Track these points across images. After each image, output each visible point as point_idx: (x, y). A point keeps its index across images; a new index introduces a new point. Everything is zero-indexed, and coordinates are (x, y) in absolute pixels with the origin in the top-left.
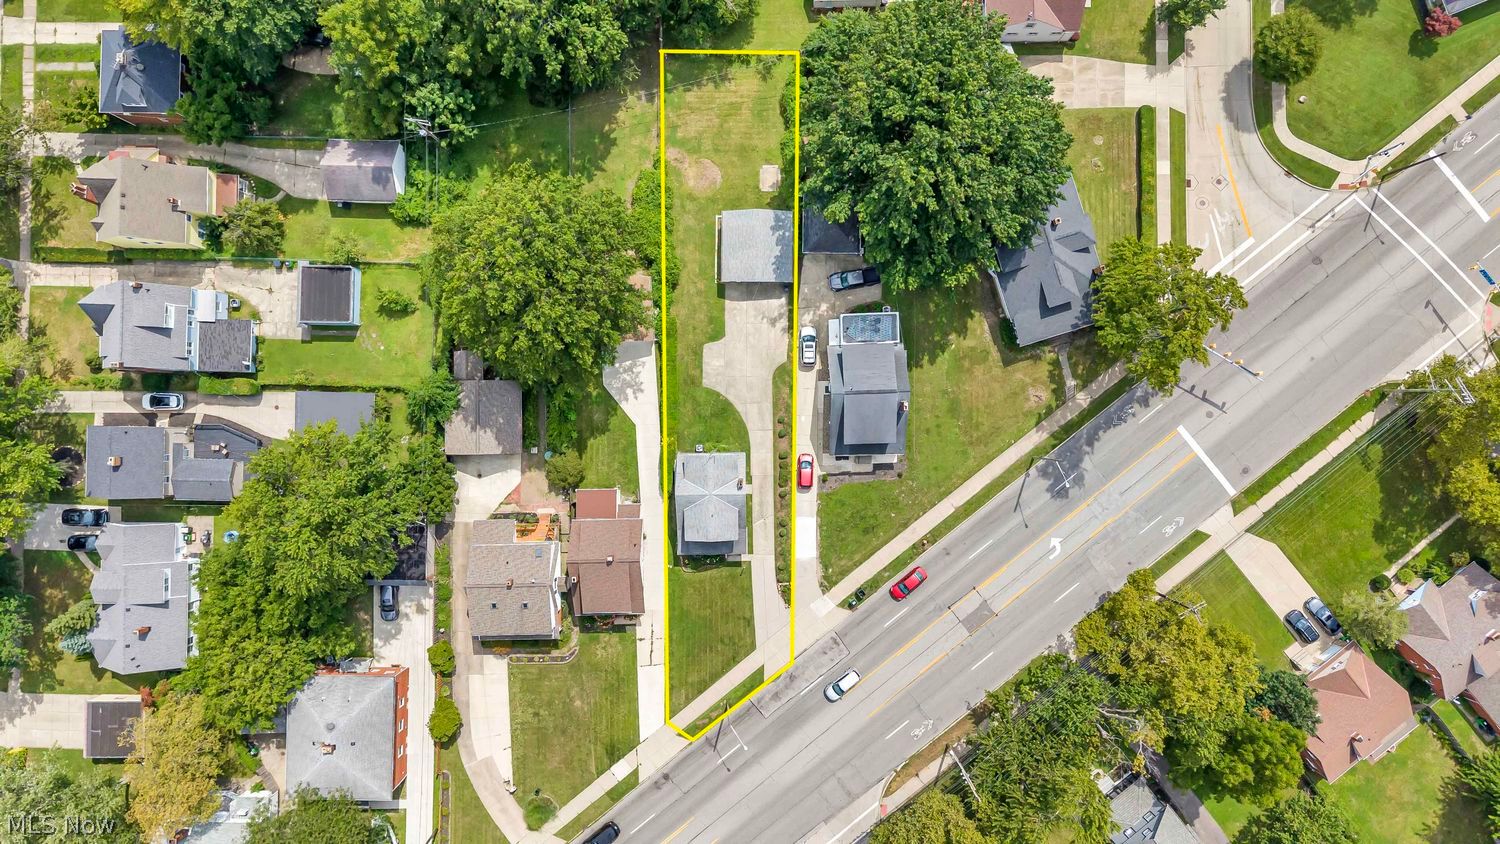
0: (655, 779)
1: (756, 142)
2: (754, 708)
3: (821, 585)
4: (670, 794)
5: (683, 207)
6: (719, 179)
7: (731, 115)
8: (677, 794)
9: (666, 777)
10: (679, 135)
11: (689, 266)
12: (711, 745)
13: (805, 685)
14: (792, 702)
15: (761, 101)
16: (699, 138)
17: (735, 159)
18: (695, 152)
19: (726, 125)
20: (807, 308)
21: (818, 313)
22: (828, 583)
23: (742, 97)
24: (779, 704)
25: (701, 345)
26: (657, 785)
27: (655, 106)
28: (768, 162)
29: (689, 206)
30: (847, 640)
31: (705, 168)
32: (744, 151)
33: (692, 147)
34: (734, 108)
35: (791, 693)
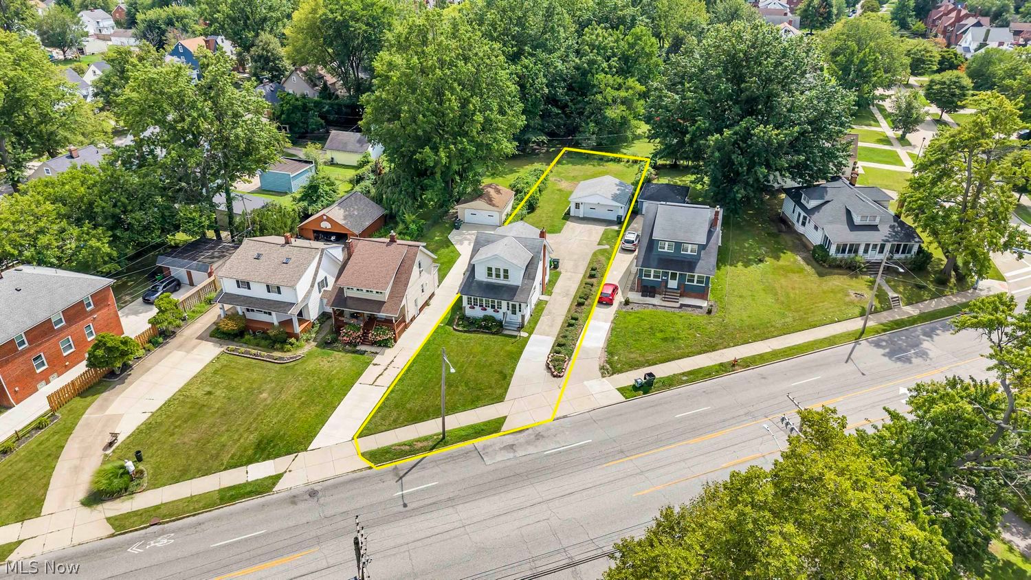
0: (294, 492)
2: (479, 454)
3: (602, 368)
4: (307, 512)
8: (313, 516)
9: (313, 494)
12: (397, 475)
13: (554, 446)
14: (531, 457)
22: (610, 368)
24: (511, 455)
26: (294, 500)
35: (531, 450)
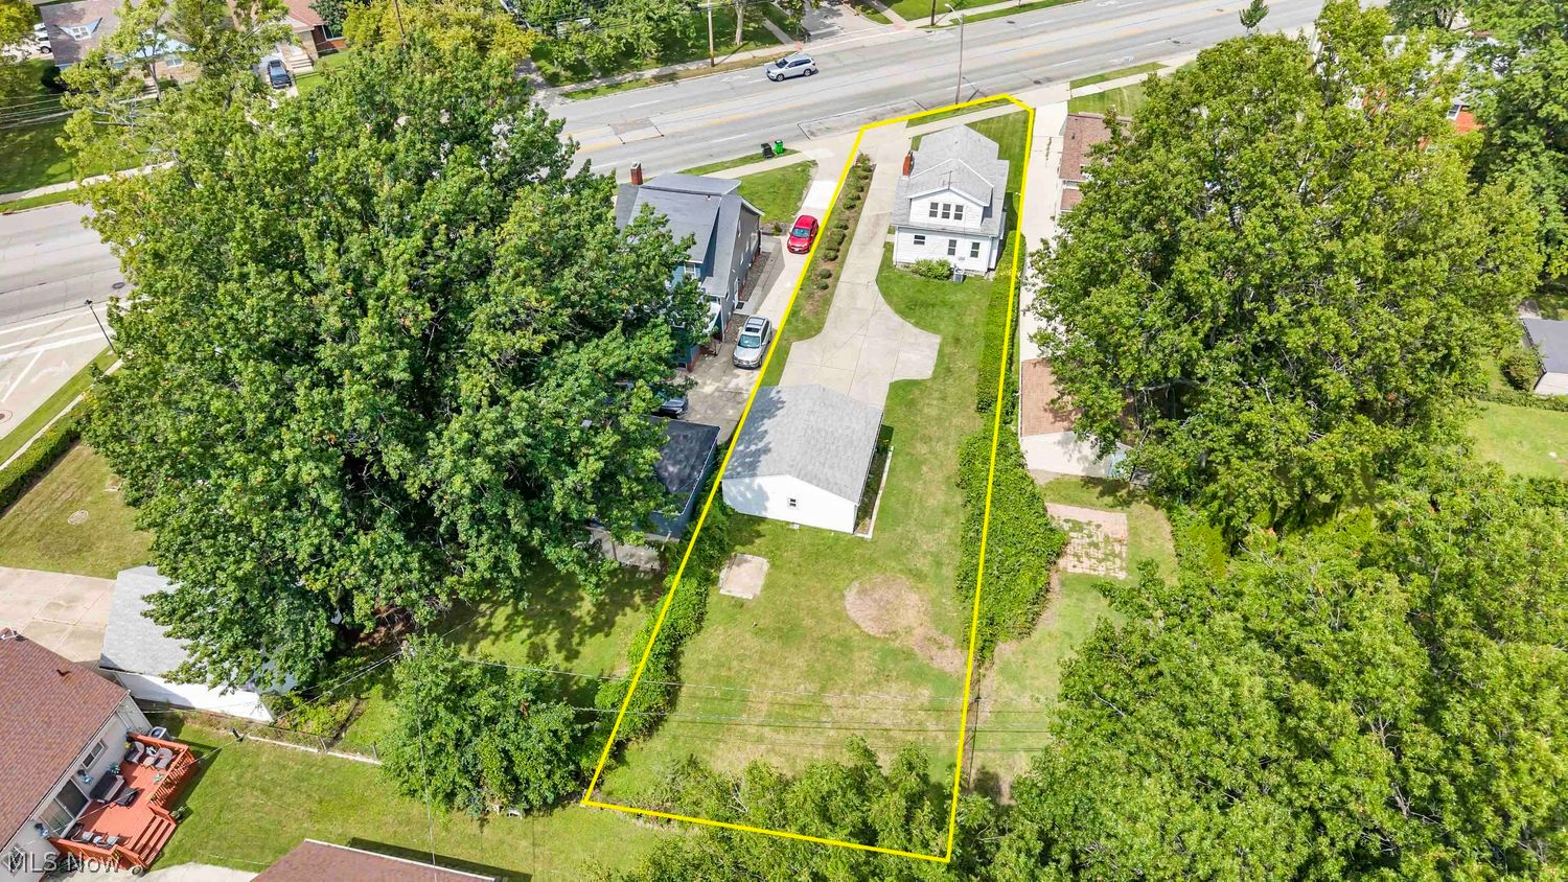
0: (1051, 83)
1: (752, 642)
2: (920, 106)
3: (815, 165)
4: (1055, 68)
5: (939, 564)
6: (851, 595)
7: (794, 706)
8: (1029, 72)
9: (1037, 82)
10: (925, 693)
11: (940, 476)
12: (982, 92)
13: (859, 114)
14: (880, 105)
15: (719, 723)
16: (882, 677)
17: (809, 622)
18: (894, 653)
19: (814, 687)
20: (737, 393)
21: (721, 385)
23: (760, 740)
24: (896, 106)
25: (934, 378)
26: (1052, 79)
27: (977, 763)
28: (740, 604)
29: (924, 564)
30: (798, 132)
31: (877, 620)
32: (786, 632)
33: (897, 662)
34: (784, 719)
35: (879, 110)
